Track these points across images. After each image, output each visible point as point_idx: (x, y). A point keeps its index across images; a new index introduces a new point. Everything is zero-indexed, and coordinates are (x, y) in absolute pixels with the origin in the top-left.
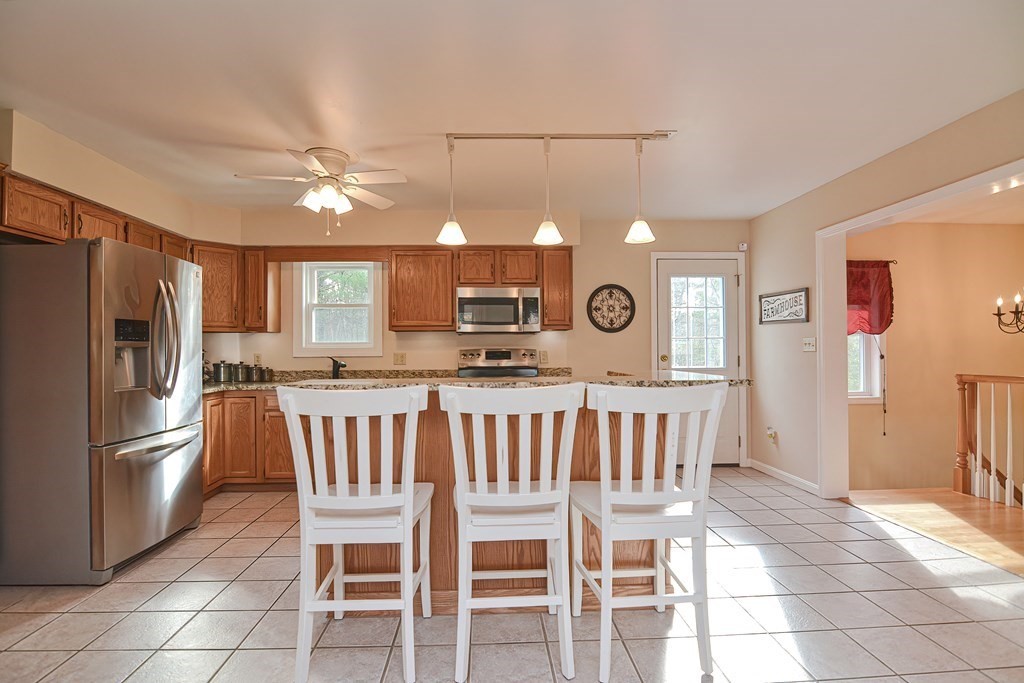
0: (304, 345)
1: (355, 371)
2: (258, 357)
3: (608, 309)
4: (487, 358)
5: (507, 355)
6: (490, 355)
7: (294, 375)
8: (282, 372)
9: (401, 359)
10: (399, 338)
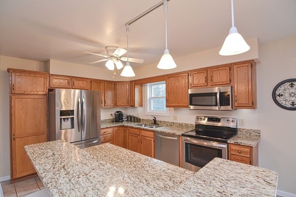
0: (148, 111)
1: (161, 121)
2: (138, 114)
3: (290, 95)
4: (208, 120)
5: (218, 120)
6: (210, 119)
7: (145, 120)
8: (143, 119)
9: (175, 118)
10: (175, 110)
